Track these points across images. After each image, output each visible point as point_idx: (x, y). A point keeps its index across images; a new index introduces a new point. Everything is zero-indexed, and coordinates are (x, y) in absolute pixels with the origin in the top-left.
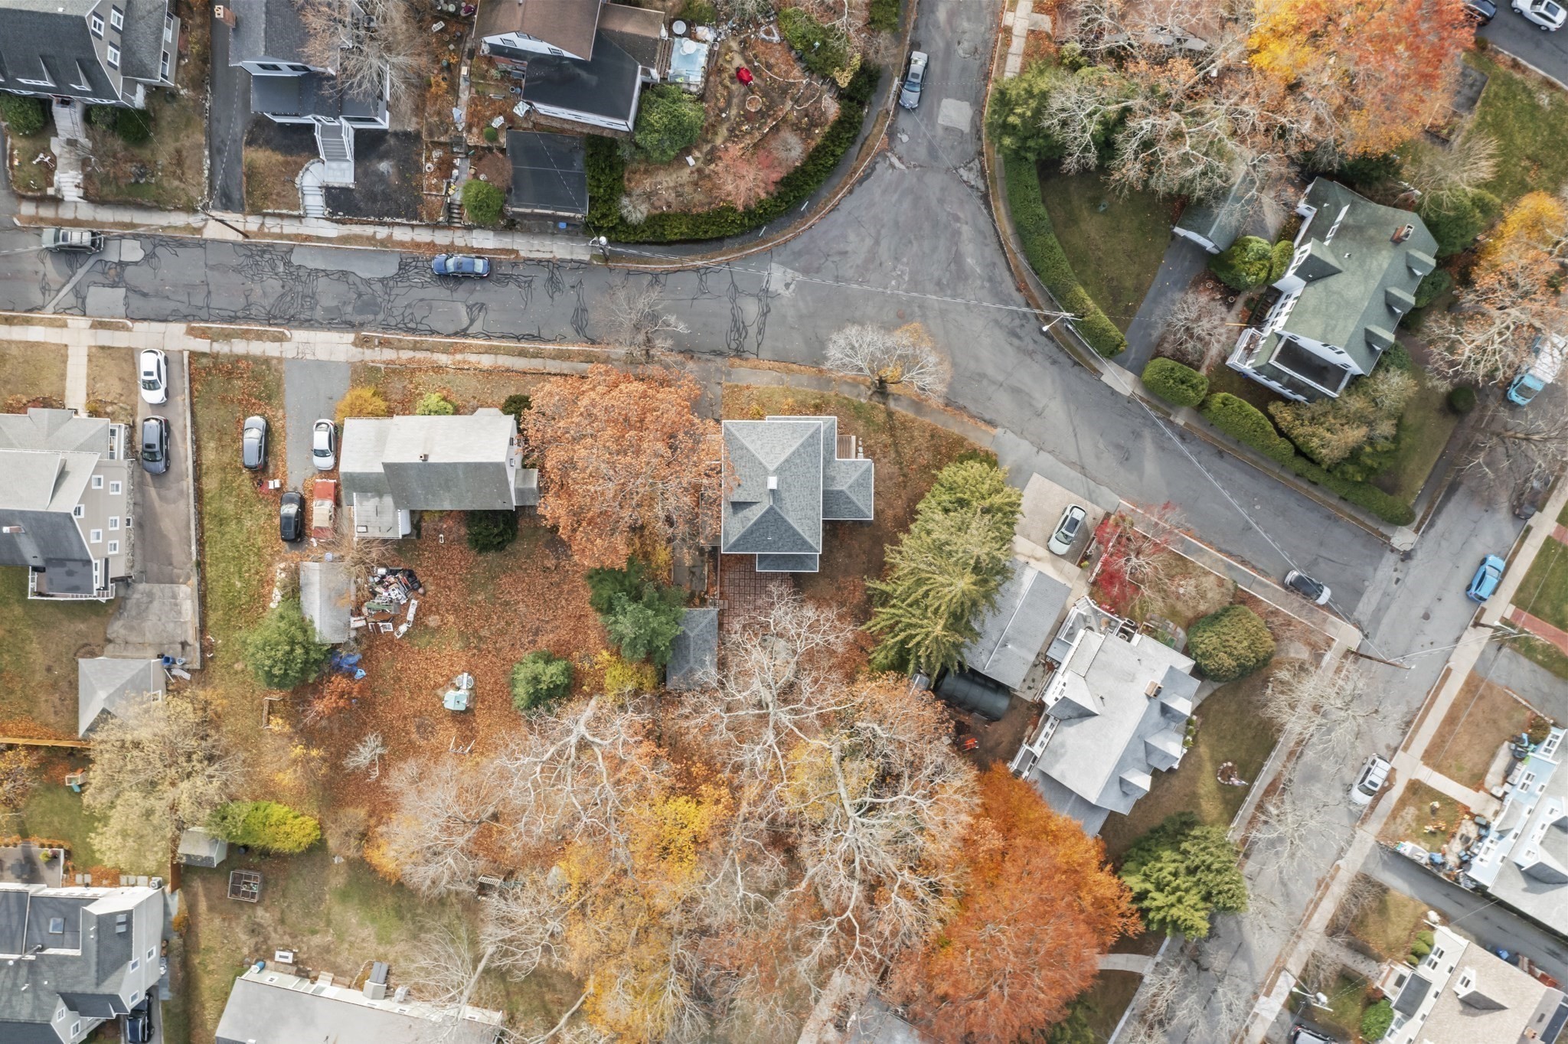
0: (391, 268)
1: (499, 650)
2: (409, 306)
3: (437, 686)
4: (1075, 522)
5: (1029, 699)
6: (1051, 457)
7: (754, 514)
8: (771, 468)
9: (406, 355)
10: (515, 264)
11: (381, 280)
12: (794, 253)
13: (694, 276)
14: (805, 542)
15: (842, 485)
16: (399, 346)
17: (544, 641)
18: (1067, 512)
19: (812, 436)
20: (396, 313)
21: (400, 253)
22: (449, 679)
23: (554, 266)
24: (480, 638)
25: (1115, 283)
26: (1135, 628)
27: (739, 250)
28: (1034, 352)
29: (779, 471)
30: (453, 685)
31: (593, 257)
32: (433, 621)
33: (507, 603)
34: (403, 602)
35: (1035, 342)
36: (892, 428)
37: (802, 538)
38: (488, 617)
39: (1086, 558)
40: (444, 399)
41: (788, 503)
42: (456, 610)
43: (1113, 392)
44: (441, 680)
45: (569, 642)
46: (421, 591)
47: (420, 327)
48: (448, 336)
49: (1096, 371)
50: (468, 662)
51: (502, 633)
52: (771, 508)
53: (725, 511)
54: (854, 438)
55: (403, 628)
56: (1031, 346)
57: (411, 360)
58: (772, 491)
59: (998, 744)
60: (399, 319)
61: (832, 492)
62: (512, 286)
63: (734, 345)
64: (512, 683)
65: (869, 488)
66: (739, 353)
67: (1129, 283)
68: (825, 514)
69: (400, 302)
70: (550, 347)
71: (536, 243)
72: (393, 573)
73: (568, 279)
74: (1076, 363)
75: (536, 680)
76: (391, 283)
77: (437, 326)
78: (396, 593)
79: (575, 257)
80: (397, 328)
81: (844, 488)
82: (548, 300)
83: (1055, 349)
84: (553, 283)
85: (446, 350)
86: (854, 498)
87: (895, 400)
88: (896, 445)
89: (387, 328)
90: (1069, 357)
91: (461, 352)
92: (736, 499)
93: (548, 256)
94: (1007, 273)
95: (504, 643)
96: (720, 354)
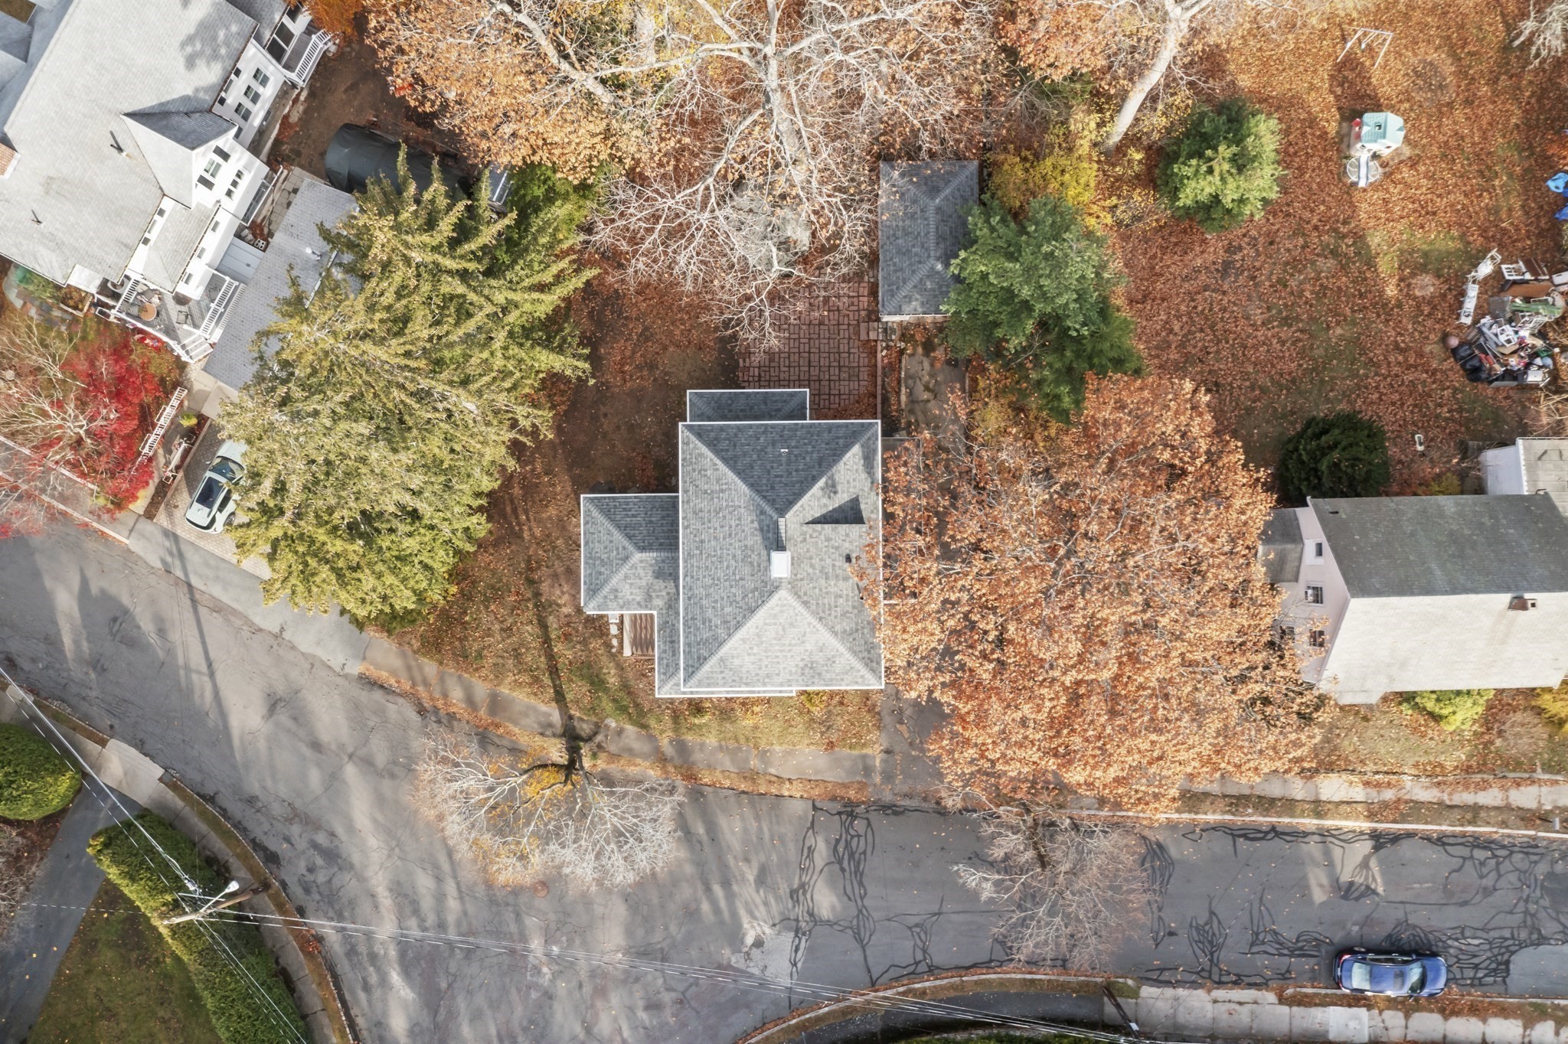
0: (1523, 963)
1: (1298, 232)
2: (1488, 892)
3: (1413, 163)
4: (206, 498)
5: (297, 170)
6: (258, 620)
7: (814, 501)
8: (783, 594)
9: (1491, 797)
10: (1284, 976)
11: (1542, 940)
12: (748, 1006)
13: (938, 959)
14: (713, 444)
15: (643, 561)
16: (1507, 812)
17: (1212, 248)
18: (221, 518)
19: (702, 660)
20: (1513, 878)
21: (1506, 993)
22: (1387, 176)
23: (1211, 976)
24: (1334, 253)
25: (134, 956)
26: (100, 304)
27: (852, 1010)
28: (289, 821)
29: (768, 589)
30: (1384, 165)
31: (1135, 994)
32: (1426, 286)
33: (1286, 322)
34: (1487, 320)
35: (287, 840)
36: (554, 671)
37: (717, 452)
38: (1322, 292)
39: (191, 434)
40: (1437, 718)
41: (749, 522)
42: (1383, 307)
43: (141, 746)
44: (1406, 173)
45: (1164, 250)
46: (1454, 342)
47: (1465, 851)
48: (1410, 835)
49: (173, 786)
50: (1354, 208)
51: (1296, 265)
52: (782, 512)
53: (872, 506)
54: (627, 652)
55: (1485, 269)
56: (295, 830)
57: (1483, 786)
58: (780, 547)
59: (354, 87)
60: (1506, 866)
61: (661, 547)
62: (1289, 934)
63: (859, 825)
64: (1286, 156)
65: (589, 557)
66: (849, 811)
67: (107, 956)
68: (674, 504)
69: (1505, 897)
70: (1212, 817)
71: (1243, 1017)
72: (1510, 374)
73: (1181, 948)
74: (211, 799)
75: (1241, 164)
76: (1523, 935)
77: (1434, 854)
78: (1504, 336)
79: (1169, 992)
80: (1511, 848)
81: (638, 556)
82: (1220, 910)
83: (249, 824)
84: (1208, 940)
85: (1416, 809)
86: (618, 536)
87: (550, 725)
88: (547, 640)
89: (1530, 848)
90: (224, 812)
91: (1385, 805)
92: (855, 530)
93: (1220, 994)
94: (339, 970)
95: (1289, 246)
96: (890, 809)
